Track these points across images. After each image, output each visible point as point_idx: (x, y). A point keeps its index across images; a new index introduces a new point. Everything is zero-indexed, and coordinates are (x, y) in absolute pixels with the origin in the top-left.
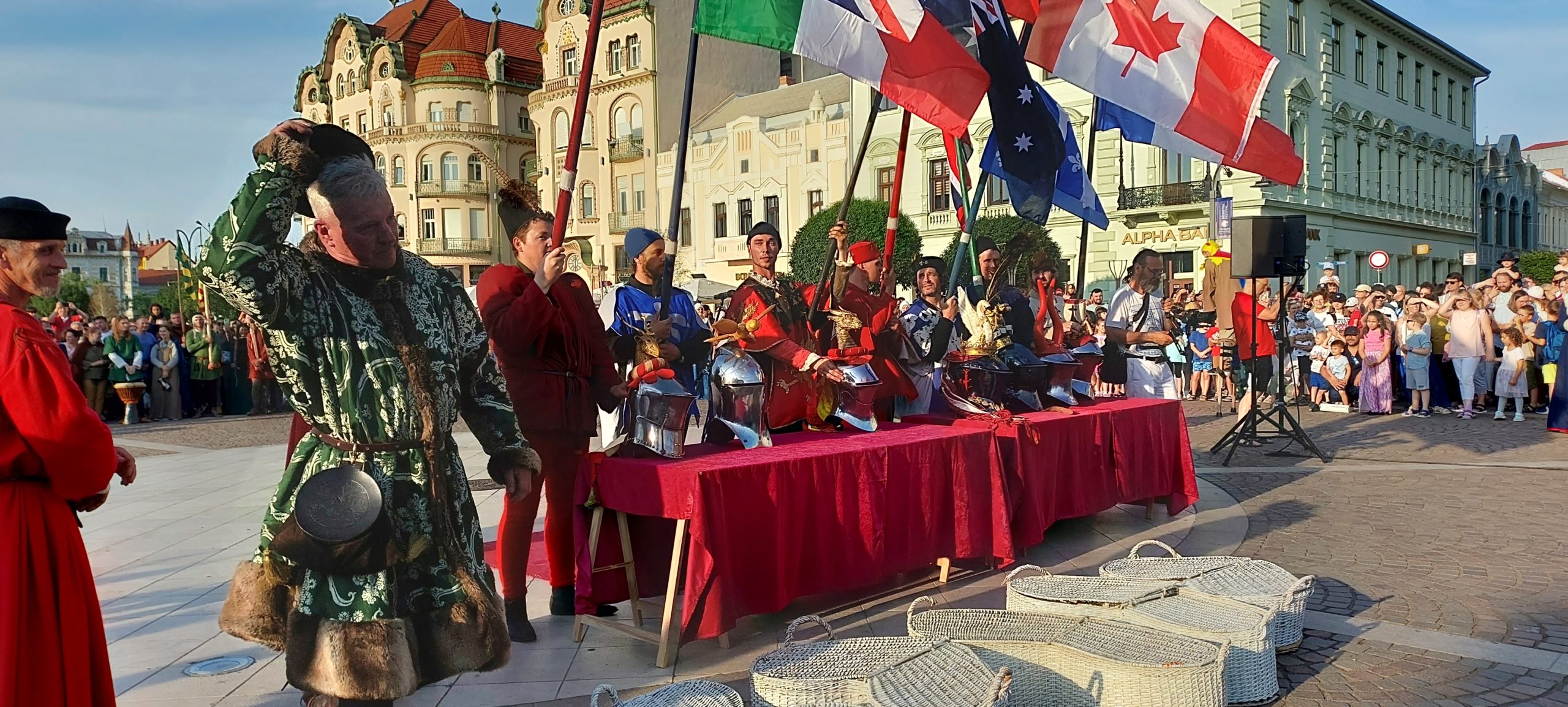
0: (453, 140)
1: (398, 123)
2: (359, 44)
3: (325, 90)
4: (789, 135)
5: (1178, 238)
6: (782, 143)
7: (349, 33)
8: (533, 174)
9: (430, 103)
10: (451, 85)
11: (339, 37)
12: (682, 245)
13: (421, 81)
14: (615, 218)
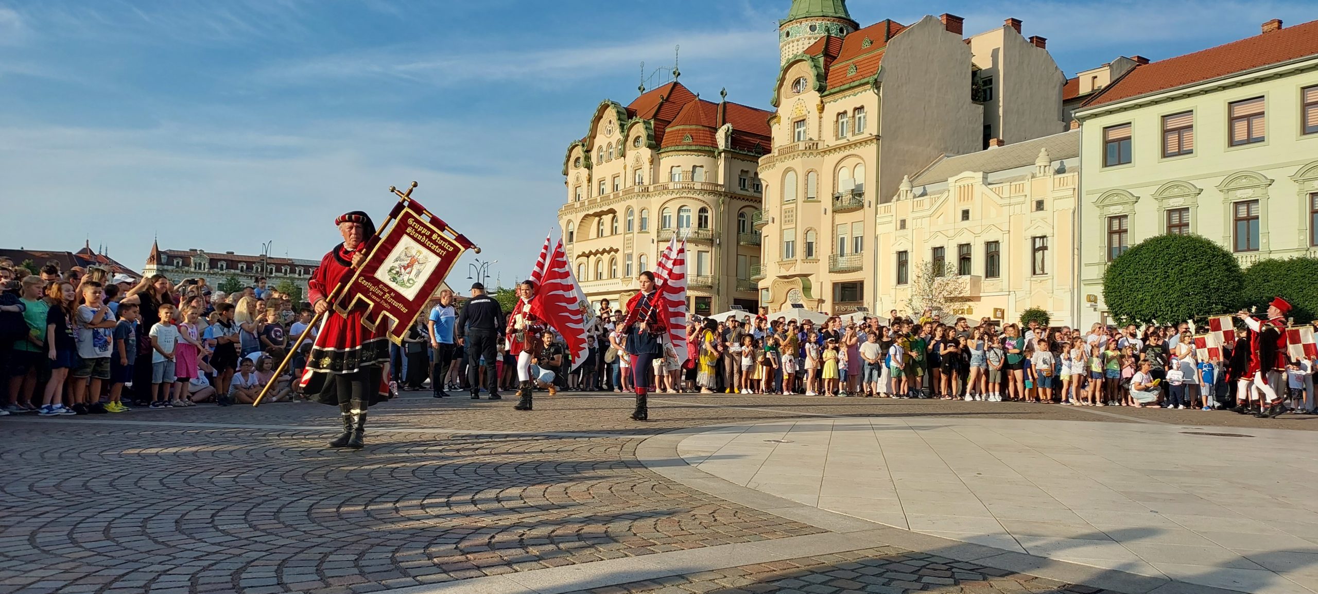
0: (689, 196)
1: (646, 182)
2: (619, 122)
3: (588, 158)
4: (1013, 187)
7: (611, 114)
8: (759, 222)
9: (672, 167)
10: (689, 153)
11: (602, 117)
12: (899, 283)
13: (666, 150)
14: (833, 259)
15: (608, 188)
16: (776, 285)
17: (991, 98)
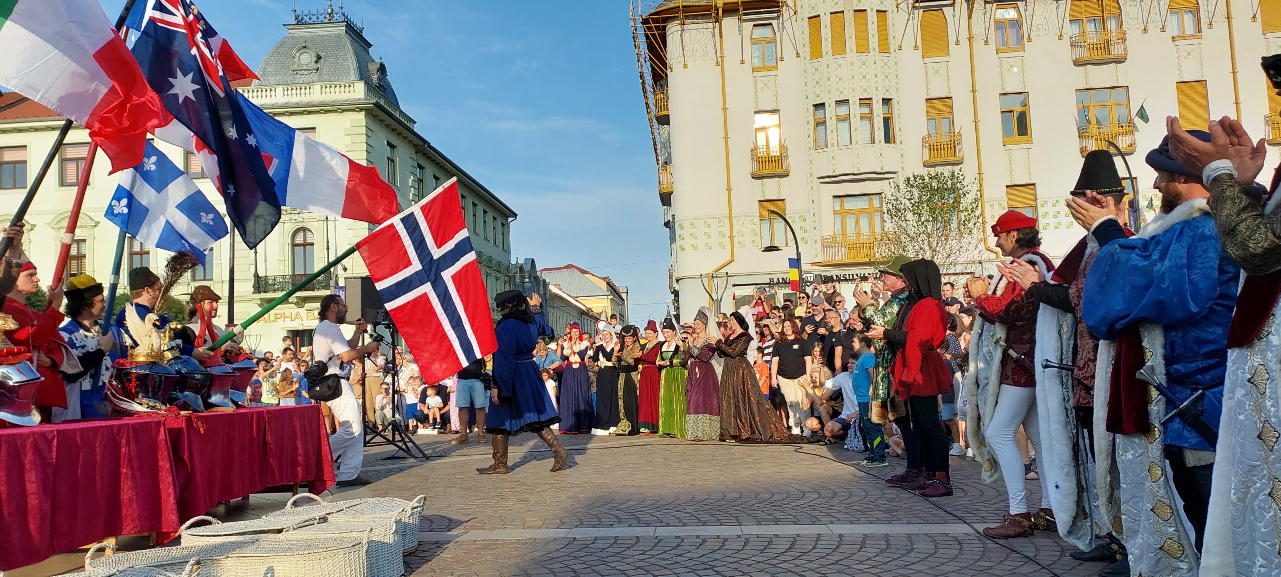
5: (304, 319)
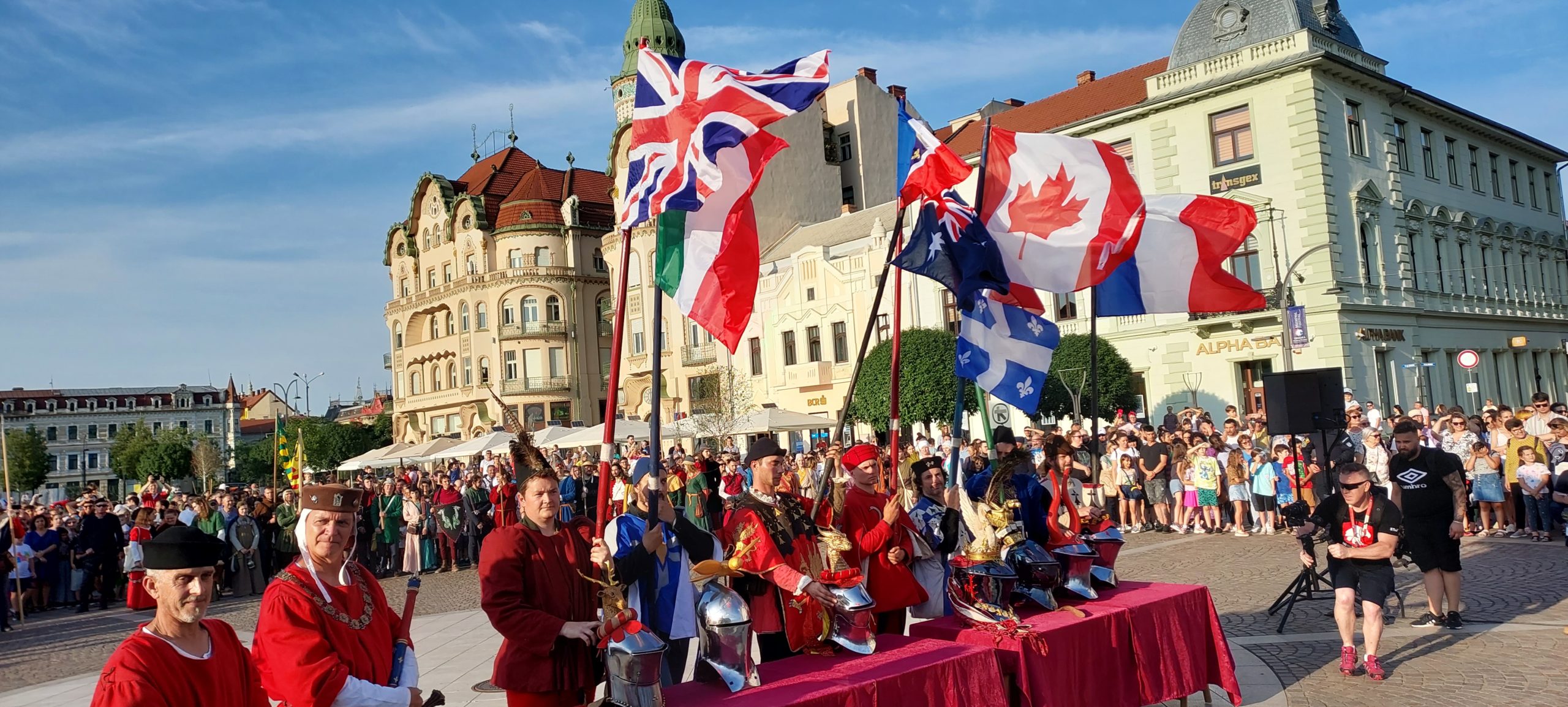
0: (532, 283)
1: (481, 271)
2: (444, 199)
3: (412, 244)
4: (853, 262)
5: (1254, 347)
6: (847, 270)
7: (434, 190)
8: (607, 312)
9: (510, 251)
10: (529, 233)
11: (425, 194)
12: (754, 374)
13: (501, 230)
14: (687, 351)
15: (439, 279)
16: (628, 384)
17: (850, 157)
